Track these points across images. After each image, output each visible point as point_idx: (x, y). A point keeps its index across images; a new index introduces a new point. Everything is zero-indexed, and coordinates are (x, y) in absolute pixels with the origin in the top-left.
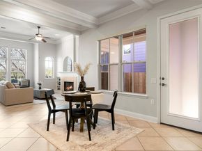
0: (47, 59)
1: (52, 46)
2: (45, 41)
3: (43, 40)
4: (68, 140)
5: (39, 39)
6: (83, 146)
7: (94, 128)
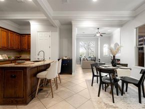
0: (105, 45)
1: (108, 38)
2: (102, 36)
3: (101, 35)
4: (99, 96)
5: (98, 35)
6: (106, 104)
7: (122, 95)
